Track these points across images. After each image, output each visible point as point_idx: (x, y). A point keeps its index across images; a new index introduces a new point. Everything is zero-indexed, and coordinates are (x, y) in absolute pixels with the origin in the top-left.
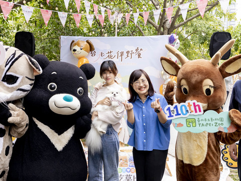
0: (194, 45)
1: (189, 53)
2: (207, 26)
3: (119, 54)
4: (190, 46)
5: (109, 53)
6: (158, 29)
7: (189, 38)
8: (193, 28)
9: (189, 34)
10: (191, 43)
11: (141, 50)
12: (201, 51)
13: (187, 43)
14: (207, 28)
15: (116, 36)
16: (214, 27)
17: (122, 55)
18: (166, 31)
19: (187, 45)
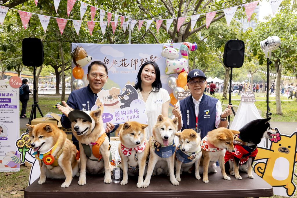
0: (211, 49)
1: (205, 57)
2: (224, 28)
3: (134, 62)
4: (206, 50)
5: (122, 61)
6: (172, 35)
7: (205, 40)
8: (209, 30)
9: (205, 36)
10: (208, 46)
11: (156, 57)
12: (218, 55)
13: (202, 46)
14: (225, 31)
15: (130, 44)
16: (231, 30)
17: (136, 63)
18: (180, 38)
19: (203, 49)
